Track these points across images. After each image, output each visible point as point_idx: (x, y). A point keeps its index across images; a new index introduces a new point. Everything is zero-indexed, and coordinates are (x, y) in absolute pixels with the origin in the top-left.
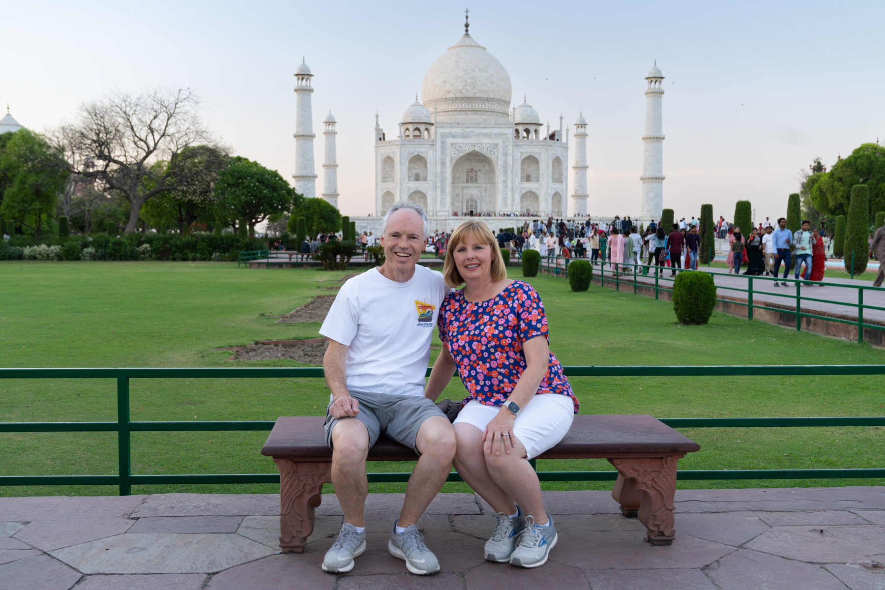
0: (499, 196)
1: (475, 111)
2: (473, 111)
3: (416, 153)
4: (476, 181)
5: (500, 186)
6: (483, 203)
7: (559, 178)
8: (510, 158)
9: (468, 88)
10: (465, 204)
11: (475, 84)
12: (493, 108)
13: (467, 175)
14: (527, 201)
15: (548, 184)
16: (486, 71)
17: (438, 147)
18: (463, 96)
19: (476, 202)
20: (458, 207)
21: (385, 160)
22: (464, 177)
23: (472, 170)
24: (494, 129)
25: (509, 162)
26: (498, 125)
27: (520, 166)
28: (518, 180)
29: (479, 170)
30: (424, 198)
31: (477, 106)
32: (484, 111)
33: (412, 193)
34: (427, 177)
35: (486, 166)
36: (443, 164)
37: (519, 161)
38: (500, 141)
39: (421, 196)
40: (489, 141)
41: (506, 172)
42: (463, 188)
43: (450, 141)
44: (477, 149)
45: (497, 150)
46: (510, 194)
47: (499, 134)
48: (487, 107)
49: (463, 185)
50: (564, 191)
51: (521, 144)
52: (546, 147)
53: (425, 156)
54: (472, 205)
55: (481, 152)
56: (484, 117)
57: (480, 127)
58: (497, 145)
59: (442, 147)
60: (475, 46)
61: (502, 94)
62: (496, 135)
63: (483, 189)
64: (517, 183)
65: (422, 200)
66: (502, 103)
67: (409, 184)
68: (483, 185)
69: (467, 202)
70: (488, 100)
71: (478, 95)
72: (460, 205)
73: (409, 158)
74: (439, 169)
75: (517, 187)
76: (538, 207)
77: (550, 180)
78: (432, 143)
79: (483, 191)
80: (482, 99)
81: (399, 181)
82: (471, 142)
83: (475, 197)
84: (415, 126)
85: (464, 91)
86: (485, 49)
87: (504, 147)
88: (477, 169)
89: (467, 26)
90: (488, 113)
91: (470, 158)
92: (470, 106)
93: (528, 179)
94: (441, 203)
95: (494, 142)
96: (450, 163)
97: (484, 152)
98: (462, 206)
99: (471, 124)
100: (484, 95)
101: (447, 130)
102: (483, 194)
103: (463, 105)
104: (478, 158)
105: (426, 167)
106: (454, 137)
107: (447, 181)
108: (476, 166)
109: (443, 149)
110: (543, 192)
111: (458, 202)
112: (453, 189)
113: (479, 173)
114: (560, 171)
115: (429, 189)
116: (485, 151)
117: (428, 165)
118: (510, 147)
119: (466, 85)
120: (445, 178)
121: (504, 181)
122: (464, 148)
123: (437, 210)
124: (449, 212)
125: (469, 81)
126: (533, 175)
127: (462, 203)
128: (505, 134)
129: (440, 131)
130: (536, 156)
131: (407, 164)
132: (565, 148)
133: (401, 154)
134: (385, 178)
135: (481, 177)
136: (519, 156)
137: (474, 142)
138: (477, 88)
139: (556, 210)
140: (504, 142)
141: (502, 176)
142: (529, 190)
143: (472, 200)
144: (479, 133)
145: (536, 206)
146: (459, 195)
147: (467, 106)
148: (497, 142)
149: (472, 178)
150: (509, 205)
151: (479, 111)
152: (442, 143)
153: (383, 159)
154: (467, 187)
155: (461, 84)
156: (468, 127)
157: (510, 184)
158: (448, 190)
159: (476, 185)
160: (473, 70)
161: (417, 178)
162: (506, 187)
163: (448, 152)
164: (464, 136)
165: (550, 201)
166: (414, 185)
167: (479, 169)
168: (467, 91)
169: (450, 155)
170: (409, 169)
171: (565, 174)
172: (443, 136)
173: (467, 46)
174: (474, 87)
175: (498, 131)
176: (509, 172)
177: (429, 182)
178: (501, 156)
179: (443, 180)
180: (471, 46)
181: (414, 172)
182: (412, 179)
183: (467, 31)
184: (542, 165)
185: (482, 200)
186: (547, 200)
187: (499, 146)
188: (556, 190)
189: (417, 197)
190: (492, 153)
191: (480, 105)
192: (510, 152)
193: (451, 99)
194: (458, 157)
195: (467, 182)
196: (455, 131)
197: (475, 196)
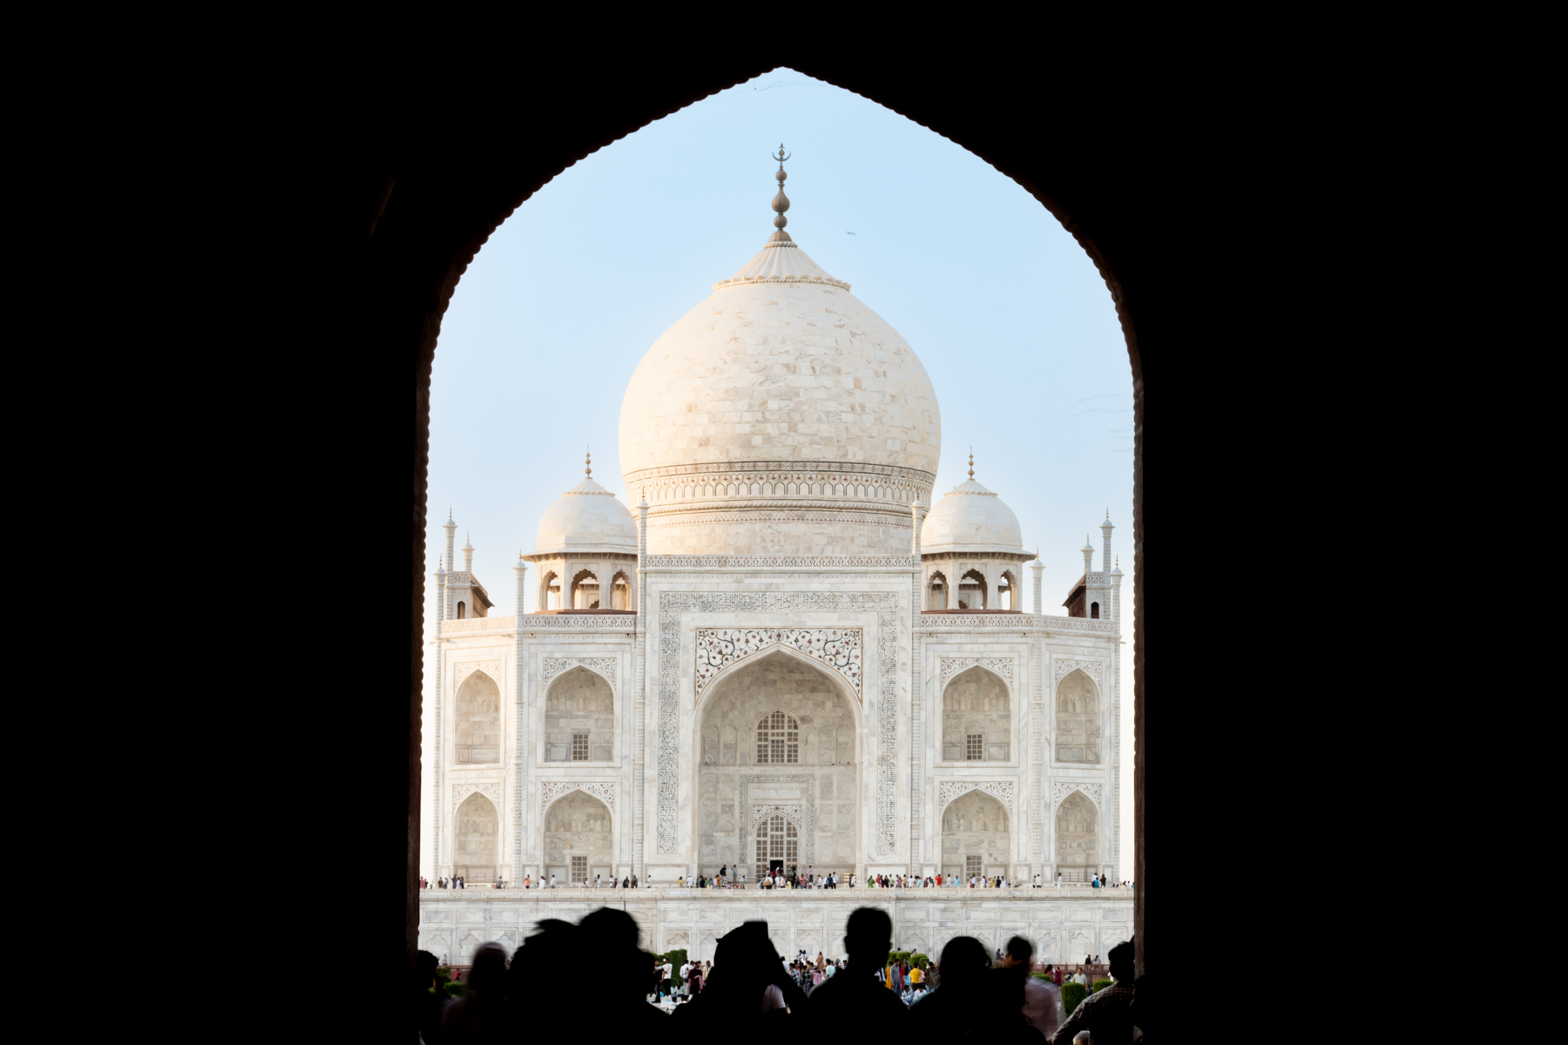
0: (865, 810)
1: (798, 510)
2: (791, 508)
3: (575, 664)
4: (793, 757)
5: (870, 776)
6: (817, 834)
7: (1090, 745)
8: (903, 679)
9: (770, 429)
10: (752, 839)
11: (797, 416)
12: (861, 495)
13: (762, 737)
14: (969, 828)
15: (1039, 766)
16: (838, 371)
17: (652, 641)
18: (753, 456)
19: (792, 832)
20: (729, 847)
21: (467, 684)
22: (750, 743)
23: (778, 717)
24: (848, 580)
25: (900, 693)
26: (860, 563)
27: (939, 707)
28: (933, 753)
29: (803, 719)
30: (603, 818)
31: (804, 490)
32: (830, 508)
33: (559, 801)
34: (610, 742)
35: (829, 705)
36: (669, 700)
37: (937, 689)
38: (868, 621)
39: (592, 811)
40: (830, 619)
41: (889, 727)
42: (747, 781)
43: (691, 620)
44: (788, 647)
45: (857, 652)
46: (903, 804)
47: (867, 596)
48: (839, 494)
49: (745, 771)
50: (1106, 791)
51: (943, 629)
52: (1030, 640)
53: (604, 675)
54: (777, 843)
55: (802, 657)
56: (830, 529)
57: (800, 573)
58: (858, 632)
59: (665, 642)
60: (804, 279)
61: (897, 446)
62: (853, 598)
63: (817, 783)
64: (930, 765)
65: (597, 826)
66: (895, 477)
67: (548, 772)
68: (818, 772)
69: (762, 832)
70: (843, 468)
71: (807, 453)
72: (735, 840)
73: (550, 681)
74: (653, 721)
75: (930, 780)
76: (1007, 851)
77: (1049, 754)
78: (631, 629)
79: (817, 793)
80: (824, 467)
81: (513, 761)
82: (768, 624)
83: (787, 812)
84: (579, 566)
85: (757, 440)
86: (846, 287)
87: (882, 642)
88: (794, 716)
89: (782, 206)
90: (844, 515)
91: (772, 676)
92: (780, 493)
93: (974, 749)
94: (661, 836)
95: (848, 624)
96: (692, 696)
97: (813, 656)
98: (744, 847)
99: (766, 562)
100: (831, 454)
101: (682, 584)
102: (817, 802)
103: (755, 487)
104: (798, 676)
105: (610, 709)
106: (706, 606)
107: (681, 761)
108: (794, 704)
109: (669, 647)
110: (1023, 794)
111: (728, 832)
112: (707, 789)
113: (802, 728)
114: (1090, 721)
115: (617, 789)
116: (816, 654)
117: (617, 706)
118: (905, 642)
119: (765, 420)
120: (676, 749)
121: (883, 760)
122: (742, 644)
123: (646, 861)
124: (688, 867)
125: (773, 404)
126: (991, 737)
127: (743, 835)
128: (887, 596)
129: (658, 585)
130: (996, 670)
131: (542, 702)
132: (1109, 639)
133: (520, 667)
134: (469, 747)
135: (811, 743)
136: (938, 671)
137: (777, 624)
138: (802, 428)
139: (1080, 859)
140: (883, 624)
141: (874, 740)
142: (971, 788)
143: (778, 822)
144: (796, 594)
145: (1000, 844)
146: (731, 806)
147: (768, 493)
148: (859, 624)
149: (777, 744)
150: (903, 843)
151: (809, 508)
152: (665, 627)
153: (461, 680)
154: (759, 779)
155: (748, 417)
156: (755, 574)
157: (903, 771)
158: (686, 789)
159: (792, 770)
160: (791, 369)
161: (580, 749)
162: (892, 779)
163: (686, 658)
164: (743, 604)
165: (1050, 828)
166: (567, 775)
167: (802, 713)
168: (768, 439)
169: (692, 670)
170: (550, 718)
171: (1108, 731)
172: (669, 602)
173: (777, 280)
174: (793, 428)
175: (861, 585)
176: (902, 729)
177: (617, 762)
178: (871, 671)
179: (667, 755)
180: (790, 280)
181: (569, 727)
182: (562, 751)
183: (781, 224)
184: (1021, 702)
185: (813, 823)
186: (1038, 825)
187: (866, 638)
188: (1074, 789)
189: (578, 817)
190: (842, 661)
191: (816, 489)
192: (904, 657)
193: (713, 468)
194: (722, 676)
195: (762, 759)
196: (709, 585)
197: (789, 810)
